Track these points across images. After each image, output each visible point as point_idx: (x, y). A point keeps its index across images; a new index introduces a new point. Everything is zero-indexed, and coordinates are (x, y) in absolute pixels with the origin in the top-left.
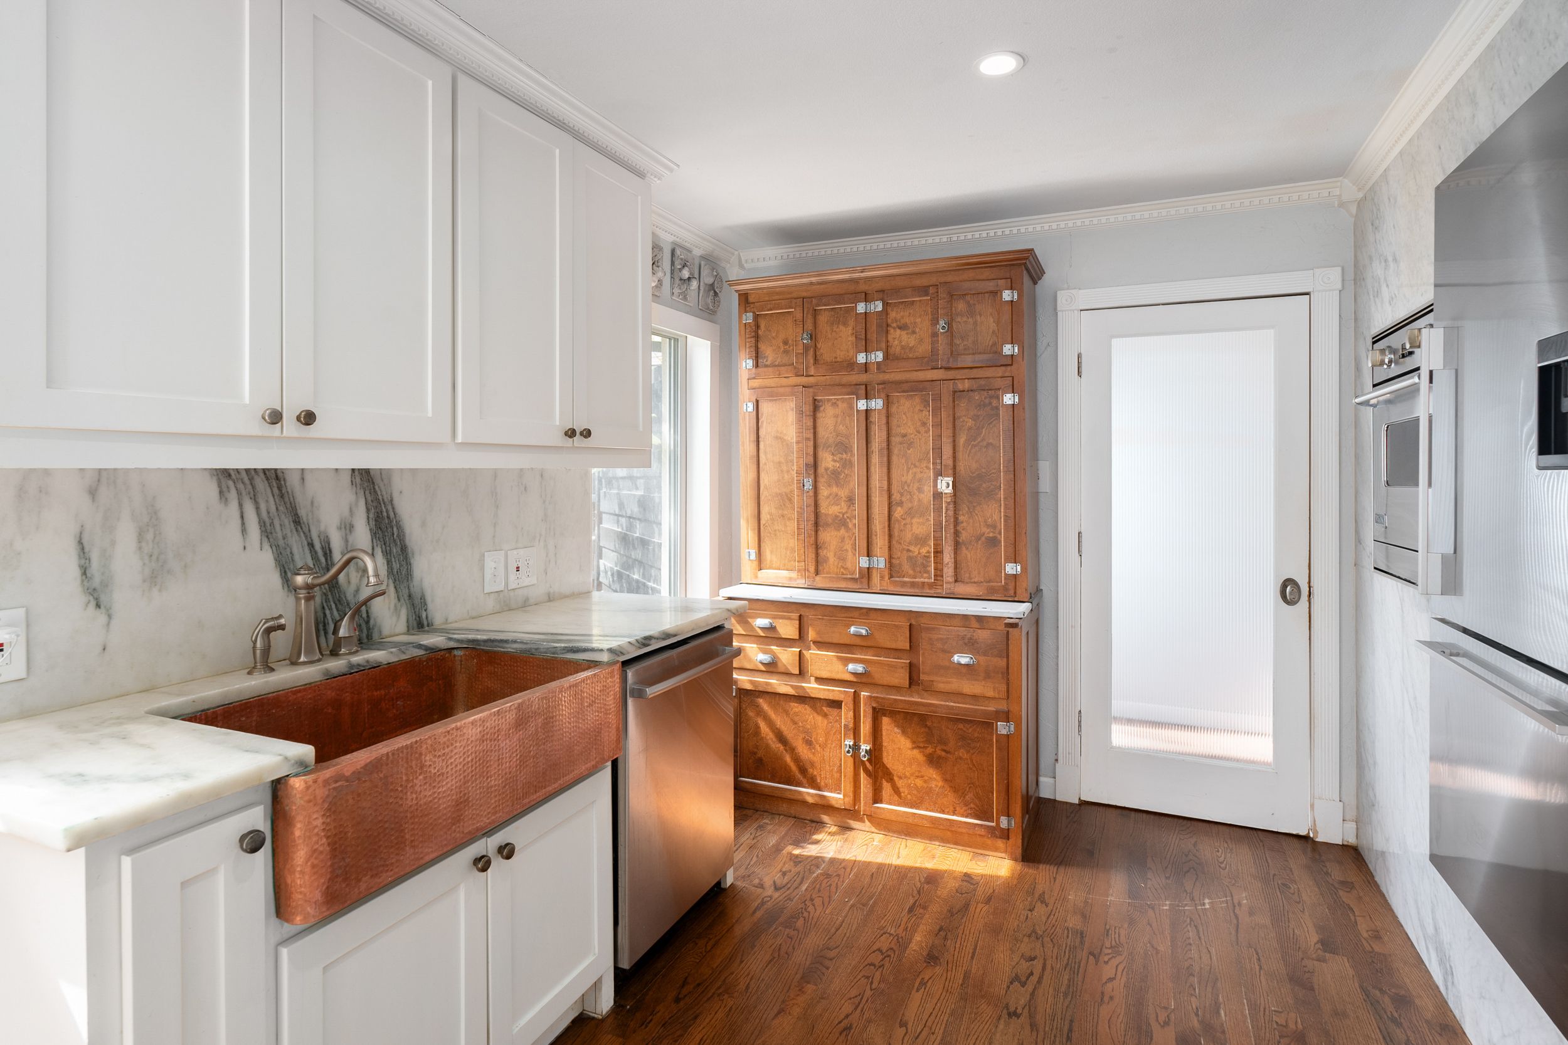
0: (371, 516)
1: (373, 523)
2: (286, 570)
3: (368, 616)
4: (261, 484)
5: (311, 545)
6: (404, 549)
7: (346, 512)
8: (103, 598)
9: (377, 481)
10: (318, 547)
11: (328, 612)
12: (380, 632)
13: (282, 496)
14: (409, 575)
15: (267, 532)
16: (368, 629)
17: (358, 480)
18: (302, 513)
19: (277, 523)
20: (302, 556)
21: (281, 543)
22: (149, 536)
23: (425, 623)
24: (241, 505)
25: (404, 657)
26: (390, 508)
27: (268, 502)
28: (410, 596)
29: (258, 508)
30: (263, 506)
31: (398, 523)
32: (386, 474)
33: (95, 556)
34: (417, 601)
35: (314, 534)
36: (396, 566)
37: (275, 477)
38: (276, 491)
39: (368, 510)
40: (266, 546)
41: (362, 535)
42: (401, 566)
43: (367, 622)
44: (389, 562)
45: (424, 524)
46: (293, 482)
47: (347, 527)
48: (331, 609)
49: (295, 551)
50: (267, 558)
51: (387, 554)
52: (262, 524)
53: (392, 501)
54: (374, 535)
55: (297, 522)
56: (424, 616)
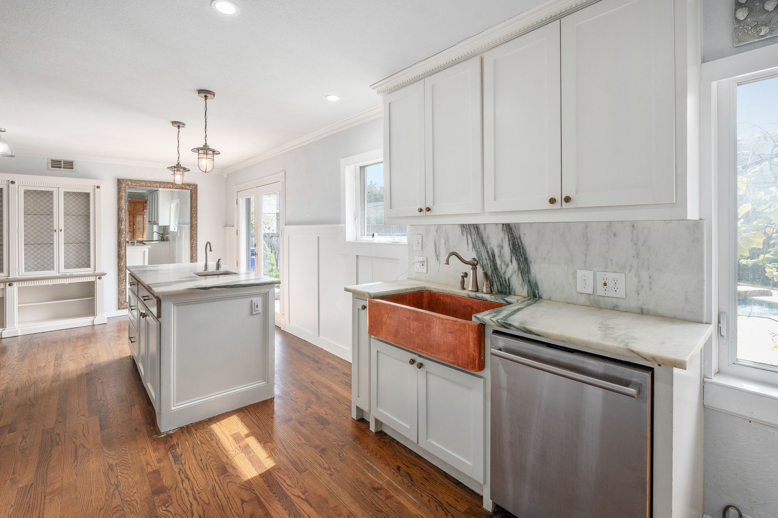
0: (511, 243)
1: (511, 246)
3: (509, 284)
4: (472, 228)
5: (488, 252)
6: (526, 259)
7: (500, 241)
8: (439, 258)
9: (513, 228)
10: (490, 253)
11: (493, 278)
12: (515, 293)
13: (478, 234)
14: (529, 272)
15: (474, 246)
16: (509, 289)
17: (505, 228)
18: (485, 240)
19: (477, 243)
21: (478, 249)
24: (467, 236)
26: (519, 240)
27: (475, 236)
28: (529, 281)
29: (471, 237)
30: (473, 237)
31: (523, 248)
32: (517, 225)
33: (438, 247)
34: (533, 284)
35: (489, 248)
36: (522, 266)
37: (476, 227)
38: (477, 232)
39: (509, 241)
40: (474, 250)
41: (507, 250)
42: (524, 266)
43: (509, 286)
44: (518, 264)
45: (536, 249)
46: (482, 228)
47: (501, 247)
48: (494, 277)
49: (482, 253)
50: (474, 254)
51: (518, 260)
52: (473, 243)
53: (520, 237)
54: (512, 251)
55: (483, 243)
56: (536, 292)
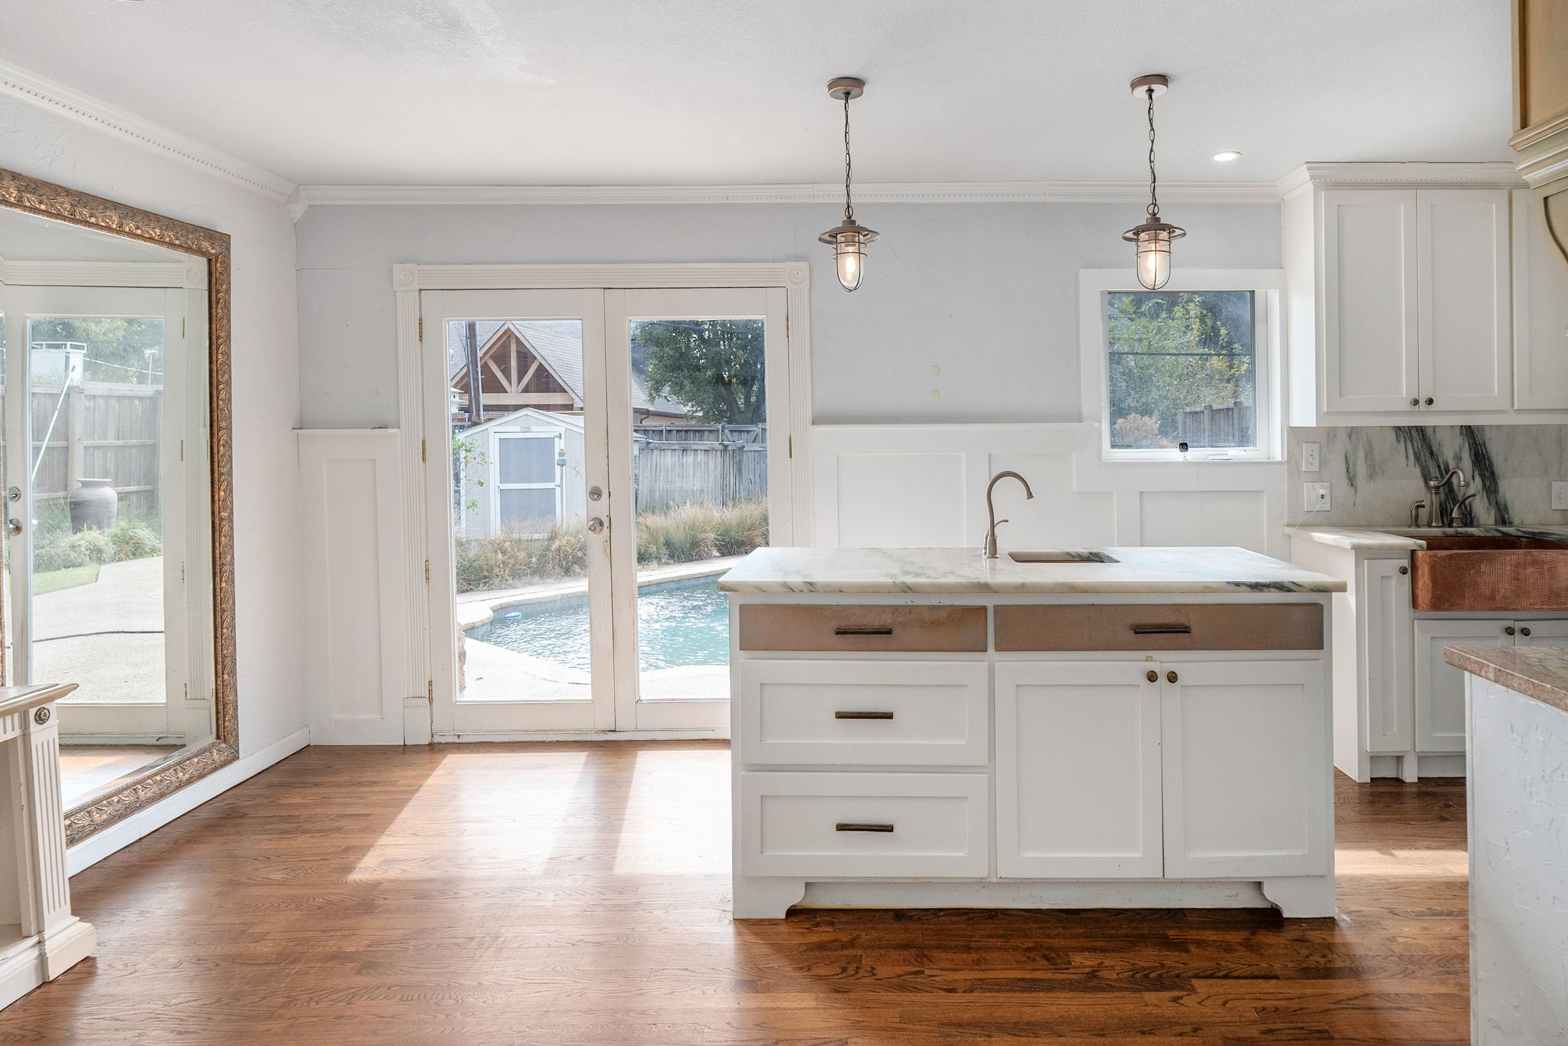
0: (1472, 452)
1: (1473, 457)
2: (1426, 478)
3: (1471, 511)
4: (1414, 434)
5: (1439, 467)
6: (1493, 474)
7: (1458, 450)
8: (1354, 482)
9: (1476, 432)
10: (1442, 468)
11: (1448, 504)
12: (1478, 522)
13: (1424, 440)
14: (1496, 491)
15: (1417, 458)
16: (1471, 518)
17: (1464, 431)
18: (1434, 449)
19: (1422, 453)
20: (1434, 472)
21: (1424, 464)
22: (1369, 457)
23: (1507, 521)
24: (1405, 444)
25: (1488, 535)
26: (1483, 448)
27: (1418, 443)
28: (1497, 503)
29: (1413, 446)
30: (1415, 444)
31: (1488, 458)
32: (1481, 428)
33: (1351, 463)
34: (1501, 507)
35: (1441, 460)
36: (1488, 484)
37: (1421, 430)
38: (1421, 436)
39: (1470, 450)
40: (1417, 465)
41: (1467, 462)
42: (1491, 483)
43: (1470, 514)
44: (1483, 481)
45: (1506, 459)
46: (1429, 432)
47: (1458, 458)
48: (1449, 503)
49: (1431, 468)
50: (1417, 471)
51: (1482, 476)
52: (1415, 454)
53: (1484, 444)
54: (1474, 464)
55: (1432, 453)
56: (1506, 516)
